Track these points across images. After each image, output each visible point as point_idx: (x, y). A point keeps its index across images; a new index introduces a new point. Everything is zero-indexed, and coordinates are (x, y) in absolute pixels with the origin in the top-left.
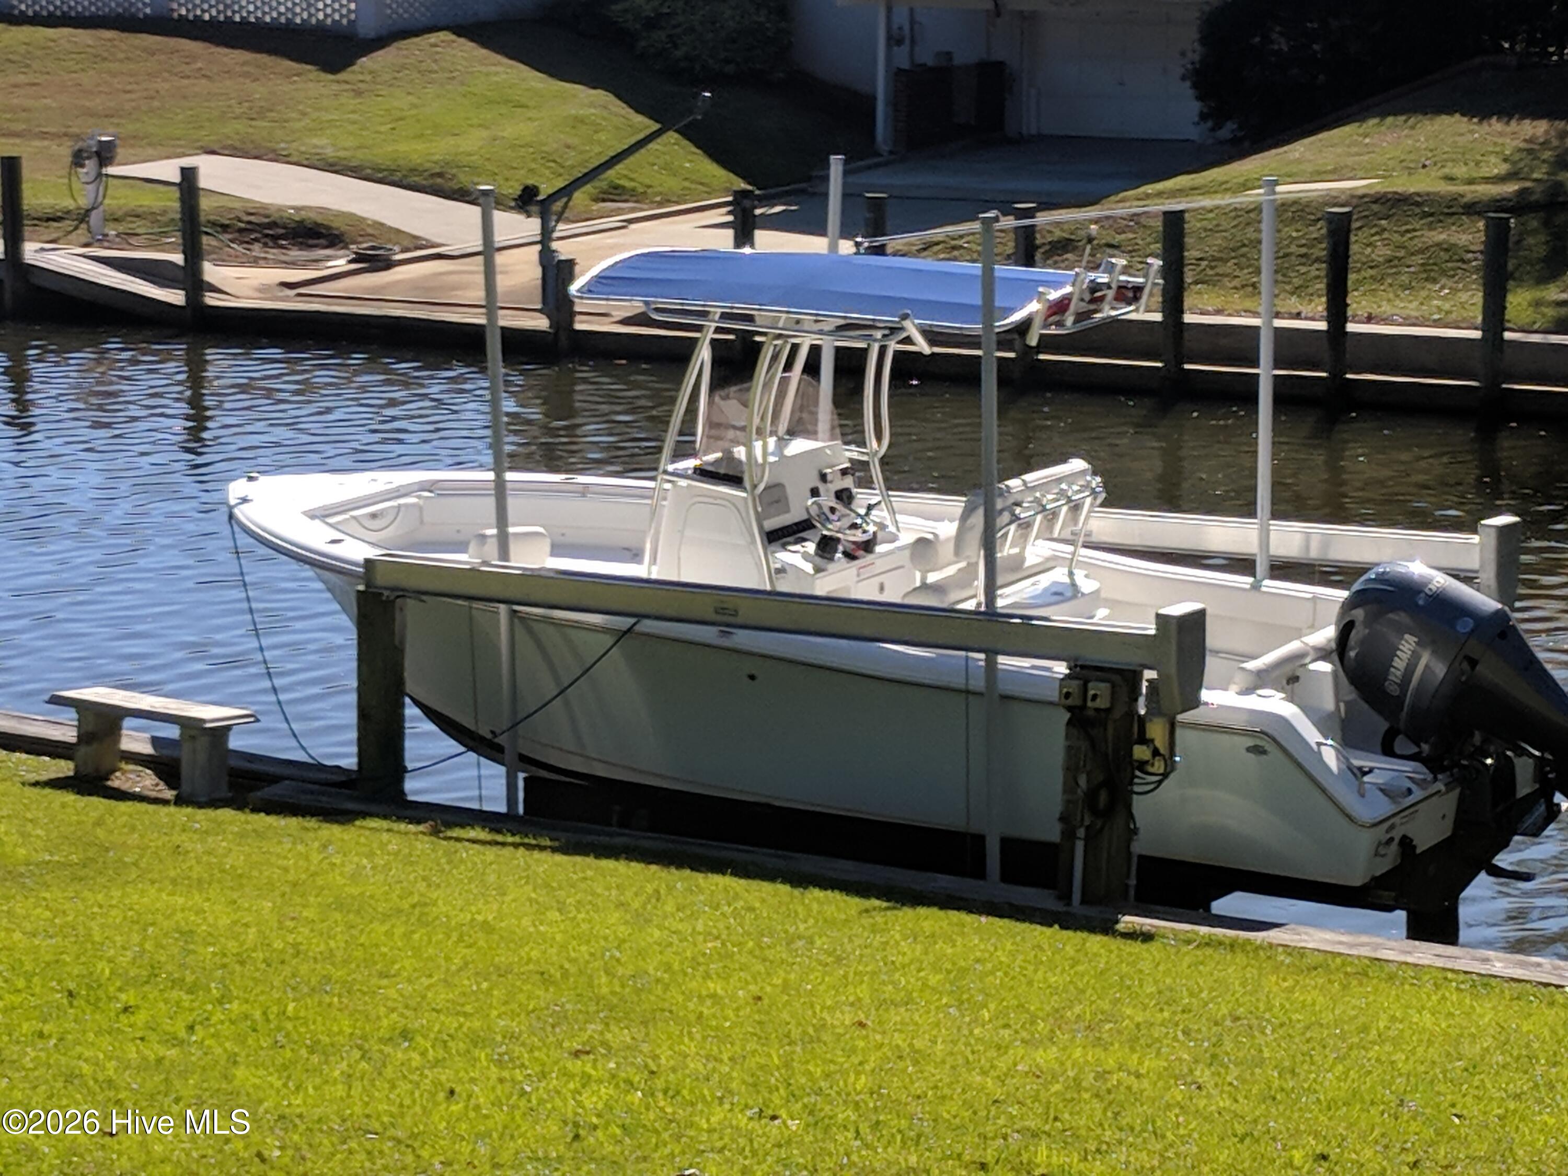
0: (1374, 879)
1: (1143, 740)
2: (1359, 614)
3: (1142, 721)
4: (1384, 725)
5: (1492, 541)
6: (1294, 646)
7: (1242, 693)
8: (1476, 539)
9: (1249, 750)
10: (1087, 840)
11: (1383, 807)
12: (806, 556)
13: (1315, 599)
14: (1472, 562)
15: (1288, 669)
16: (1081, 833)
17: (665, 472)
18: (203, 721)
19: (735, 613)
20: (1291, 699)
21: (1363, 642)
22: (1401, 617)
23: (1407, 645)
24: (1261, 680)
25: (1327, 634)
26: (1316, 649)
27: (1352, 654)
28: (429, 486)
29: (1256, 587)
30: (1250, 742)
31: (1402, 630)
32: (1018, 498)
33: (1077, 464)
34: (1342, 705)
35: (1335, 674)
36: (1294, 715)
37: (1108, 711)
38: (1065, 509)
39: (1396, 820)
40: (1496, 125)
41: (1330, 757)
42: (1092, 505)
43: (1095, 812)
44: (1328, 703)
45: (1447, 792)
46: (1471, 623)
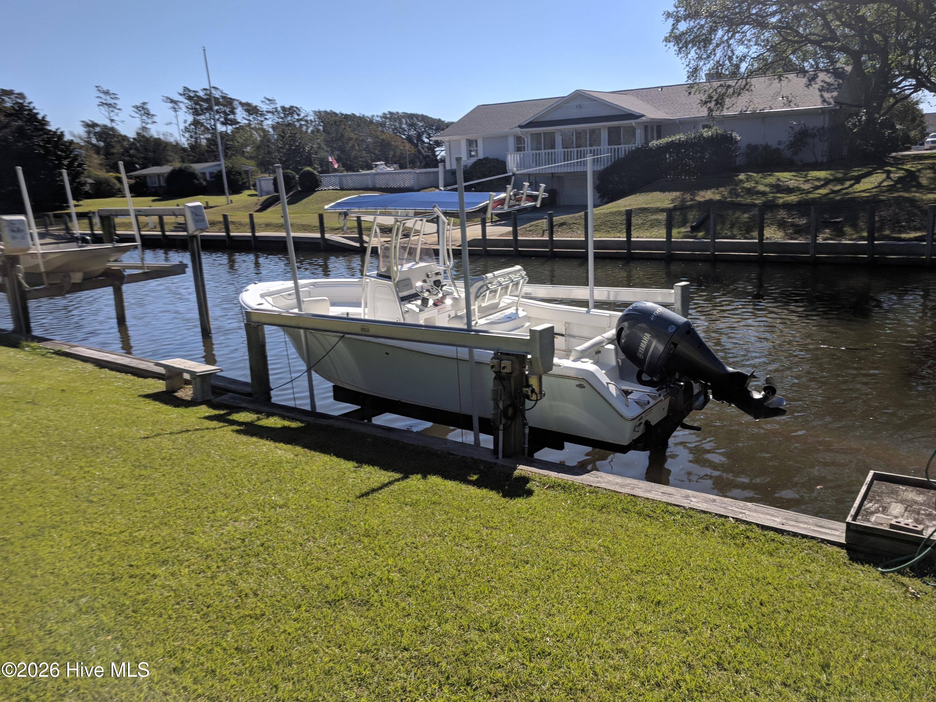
0: (633, 440)
1: (528, 386)
2: (626, 324)
3: (527, 377)
4: (637, 369)
5: (679, 292)
6: (598, 338)
7: (575, 360)
8: (673, 291)
9: (577, 386)
10: (504, 430)
11: (637, 411)
12: (417, 306)
13: (611, 316)
14: (671, 300)
15: (596, 349)
16: (501, 427)
17: (366, 275)
18: (196, 372)
19: (368, 331)
20: (596, 363)
21: (627, 336)
22: (643, 325)
23: (647, 337)
24: (583, 354)
25: (612, 332)
26: (608, 339)
27: (623, 341)
28: (314, 284)
29: (588, 312)
30: (578, 382)
31: (644, 331)
32: (491, 280)
33: (518, 267)
34: (620, 361)
35: (616, 350)
36: (596, 370)
37: (511, 373)
38: (511, 284)
39: (643, 415)
40: (667, 193)
41: (613, 389)
42: (523, 283)
43: (507, 417)
44: (613, 361)
45: (665, 399)
46: (674, 328)
